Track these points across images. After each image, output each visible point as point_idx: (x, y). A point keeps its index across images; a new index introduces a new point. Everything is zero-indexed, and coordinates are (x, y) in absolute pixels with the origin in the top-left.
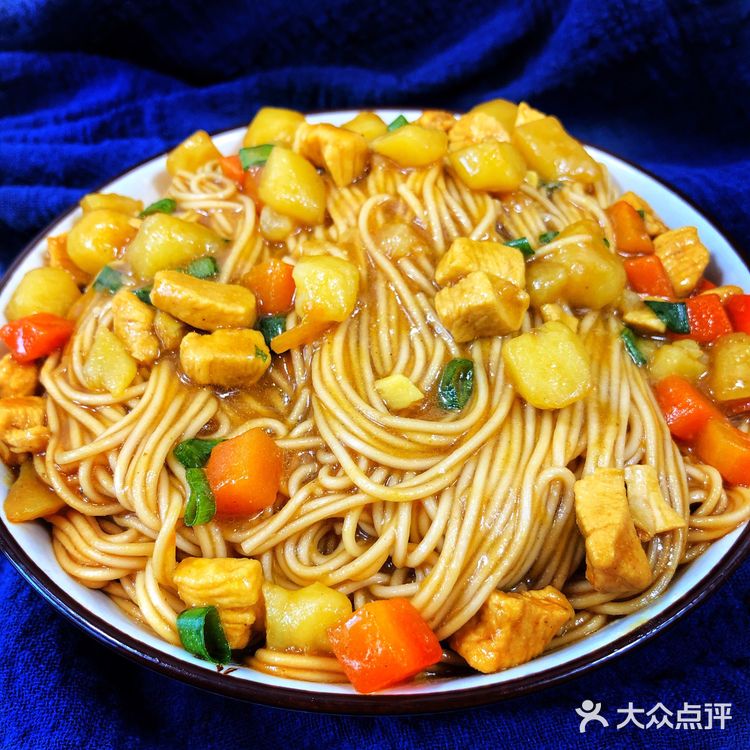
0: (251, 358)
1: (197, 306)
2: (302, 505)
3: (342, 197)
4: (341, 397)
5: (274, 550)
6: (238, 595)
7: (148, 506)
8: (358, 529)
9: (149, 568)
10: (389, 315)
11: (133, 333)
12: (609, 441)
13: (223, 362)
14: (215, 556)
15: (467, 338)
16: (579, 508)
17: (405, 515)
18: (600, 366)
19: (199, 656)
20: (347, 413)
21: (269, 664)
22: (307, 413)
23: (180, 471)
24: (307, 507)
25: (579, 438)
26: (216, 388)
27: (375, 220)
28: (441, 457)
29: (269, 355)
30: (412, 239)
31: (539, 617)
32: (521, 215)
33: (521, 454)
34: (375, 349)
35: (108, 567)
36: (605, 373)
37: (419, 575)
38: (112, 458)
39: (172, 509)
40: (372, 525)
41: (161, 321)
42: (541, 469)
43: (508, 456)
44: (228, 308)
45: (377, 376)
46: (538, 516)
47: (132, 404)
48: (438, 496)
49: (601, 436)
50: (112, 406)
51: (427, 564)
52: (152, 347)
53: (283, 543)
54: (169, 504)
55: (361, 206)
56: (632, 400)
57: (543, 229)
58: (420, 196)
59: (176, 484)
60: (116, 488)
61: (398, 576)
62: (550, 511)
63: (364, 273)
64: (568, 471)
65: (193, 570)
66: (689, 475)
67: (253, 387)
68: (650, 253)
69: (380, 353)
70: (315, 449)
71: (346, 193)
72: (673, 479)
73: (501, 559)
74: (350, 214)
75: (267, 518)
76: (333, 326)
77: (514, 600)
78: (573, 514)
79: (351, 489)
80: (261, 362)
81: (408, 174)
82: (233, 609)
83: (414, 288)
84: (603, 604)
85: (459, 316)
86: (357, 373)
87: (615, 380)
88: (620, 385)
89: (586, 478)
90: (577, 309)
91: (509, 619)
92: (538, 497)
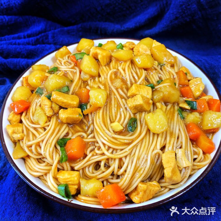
0: (78, 116)
1: (63, 102)
2: (90, 157)
3: (103, 69)
4: (101, 128)
5: (83, 169)
6: (73, 181)
7: (50, 157)
8: (105, 164)
9: (50, 173)
10: (115, 105)
11: (46, 109)
12: (172, 143)
13: (70, 117)
14: (67, 170)
15: (136, 112)
16: (163, 161)
17: (117, 162)
18: (171, 120)
19: (63, 197)
20: (103, 133)
21: (81, 199)
22: (92, 132)
23: (58, 147)
24: (92, 158)
25: (164, 141)
26: (68, 124)
27: (112, 77)
28: (127, 146)
29: (82, 115)
30: (122, 83)
31: (151, 189)
32: (152, 75)
33: (148, 146)
34: (111, 114)
35: (40, 172)
36: (172, 122)
37: (121, 177)
38: (41, 144)
39: (56, 158)
40: (109, 163)
41: (54, 105)
42: (153, 150)
43: (145, 146)
44: (72, 103)
45: (111, 122)
46: (152, 163)
47: (46, 128)
48: (126, 157)
49: (170, 141)
50: (41, 128)
51: (123, 174)
52: (51, 112)
53: (85, 167)
54: (56, 156)
55: (108, 72)
56: (179, 130)
57: (158, 79)
58: (124, 70)
59: (58, 151)
60: (42, 152)
61: (115, 177)
62: (156, 161)
63: (108, 93)
64: (161, 151)
65: (62, 174)
66: (194, 151)
67: (78, 123)
68: (188, 86)
69: (112, 115)
70: (94, 142)
71: (104, 68)
72: (189, 152)
73: (142, 174)
74: (105, 74)
75: (81, 160)
76: (100, 108)
77: (145, 185)
78: (161, 162)
79: (103, 154)
80: (80, 117)
81: (121, 63)
82: (72, 185)
83: (122, 97)
84: (169, 185)
85: (133, 107)
86: (106, 121)
87: (175, 125)
88: (176, 126)
89: (165, 153)
90: (166, 103)
91: (143, 190)
92: (152, 158)
